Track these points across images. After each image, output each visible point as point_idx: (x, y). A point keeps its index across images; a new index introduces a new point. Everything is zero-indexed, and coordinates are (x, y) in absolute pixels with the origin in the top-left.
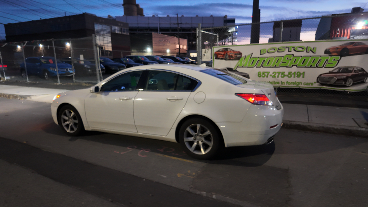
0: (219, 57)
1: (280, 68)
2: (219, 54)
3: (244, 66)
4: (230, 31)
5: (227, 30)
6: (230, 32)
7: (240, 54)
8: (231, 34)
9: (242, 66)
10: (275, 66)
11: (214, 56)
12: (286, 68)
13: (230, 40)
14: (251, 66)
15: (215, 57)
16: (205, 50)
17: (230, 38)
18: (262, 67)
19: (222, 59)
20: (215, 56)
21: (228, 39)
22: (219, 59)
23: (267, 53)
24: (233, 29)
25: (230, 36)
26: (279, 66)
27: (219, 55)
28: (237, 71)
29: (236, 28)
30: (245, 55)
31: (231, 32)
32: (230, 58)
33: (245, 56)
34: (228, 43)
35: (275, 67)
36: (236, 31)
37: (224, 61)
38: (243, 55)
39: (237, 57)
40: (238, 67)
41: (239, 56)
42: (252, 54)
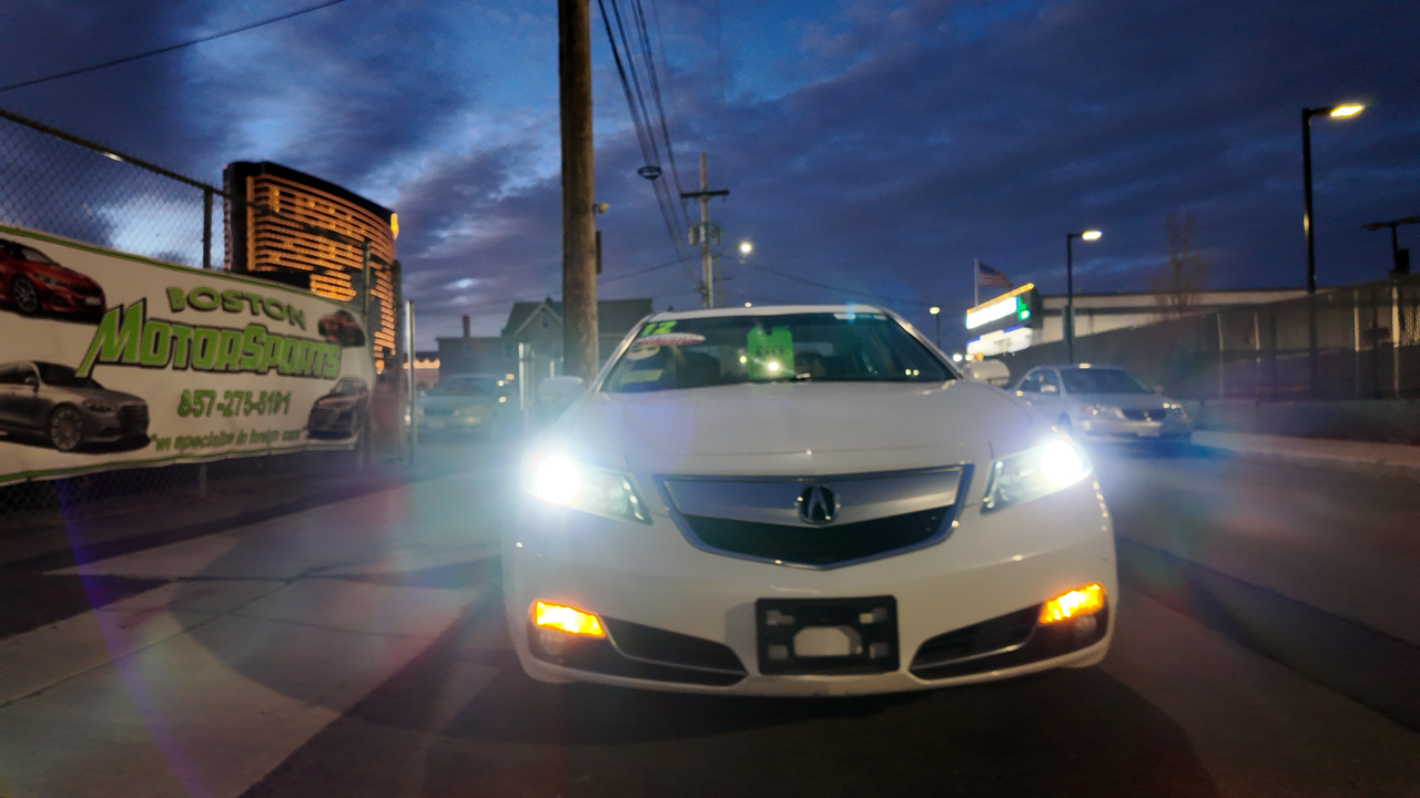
1: (243, 375)
3: (124, 360)
7: (96, 291)
9: (116, 359)
10: (227, 366)
12: (252, 375)
14: (152, 359)
18: (190, 370)
23: (188, 310)
26: (237, 368)
28: (97, 386)
30: (118, 303)
32: (45, 306)
33: (121, 308)
35: (227, 370)
38: (110, 302)
39: (82, 303)
40: (97, 362)
41: (91, 301)
42: (144, 300)
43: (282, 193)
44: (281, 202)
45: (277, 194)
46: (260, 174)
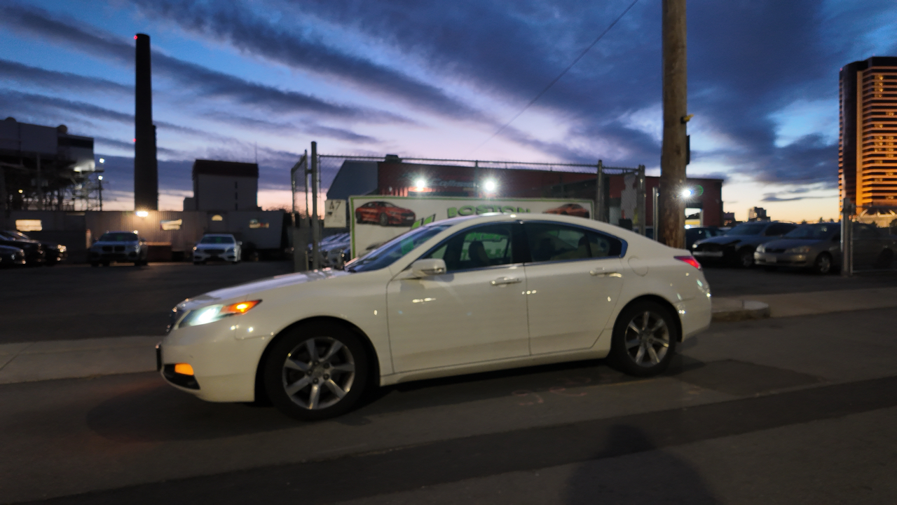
0: (365, 219)
2: (367, 213)
4: (78, 169)
5: (71, 166)
6: (78, 173)
7: (412, 214)
8: (81, 176)
11: (355, 216)
13: (79, 194)
15: (356, 220)
16: (332, 203)
17: (80, 187)
19: (374, 223)
20: (357, 217)
21: (71, 189)
22: (366, 222)
24: (90, 166)
25: (80, 181)
27: (367, 216)
29: (98, 164)
30: (421, 217)
31: (84, 172)
32: (390, 222)
33: (423, 219)
34: (73, 199)
36: (98, 172)
37: (378, 228)
38: (418, 217)
39: (405, 220)
41: (409, 218)
42: (434, 215)
43: (885, 77)
44: (885, 84)
45: (881, 78)
46: (867, 67)
